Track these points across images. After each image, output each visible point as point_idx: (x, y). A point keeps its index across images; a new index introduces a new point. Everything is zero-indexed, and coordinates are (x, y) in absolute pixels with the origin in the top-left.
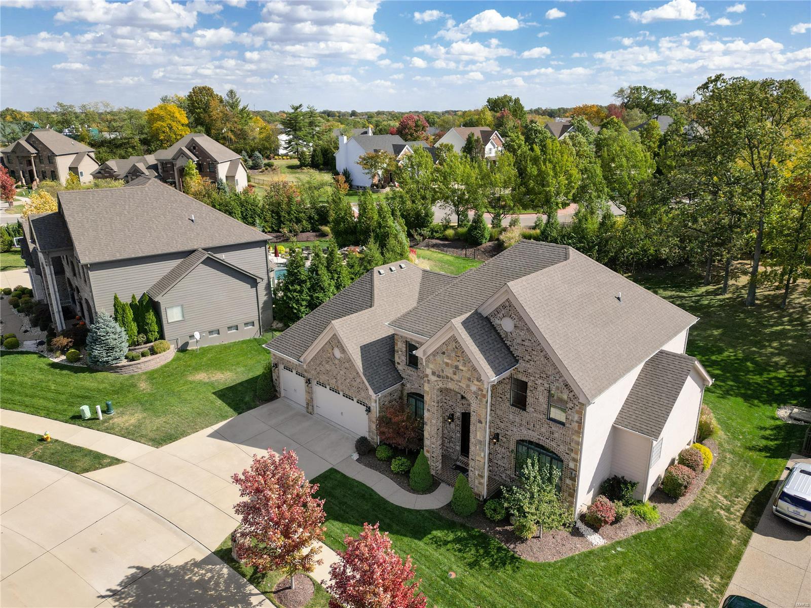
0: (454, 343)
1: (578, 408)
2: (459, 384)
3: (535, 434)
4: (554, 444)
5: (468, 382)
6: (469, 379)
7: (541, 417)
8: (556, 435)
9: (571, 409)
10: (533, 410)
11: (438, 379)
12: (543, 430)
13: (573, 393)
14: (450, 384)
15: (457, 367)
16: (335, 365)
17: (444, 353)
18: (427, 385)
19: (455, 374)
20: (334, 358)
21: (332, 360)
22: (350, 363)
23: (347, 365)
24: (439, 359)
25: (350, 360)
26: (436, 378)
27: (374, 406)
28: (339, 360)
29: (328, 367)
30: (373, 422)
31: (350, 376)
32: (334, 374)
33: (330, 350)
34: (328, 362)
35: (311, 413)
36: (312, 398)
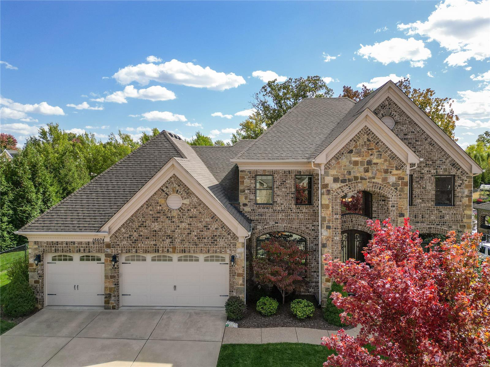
0: (366, 135)
1: (467, 182)
2: (373, 180)
3: (425, 225)
4: (445, 228)
5: (384, 175)
6: (386, 172)
7: (430, 205)
8: (447, 218)
9: (460, 186)
10: (421, 201)
11: (343, 184)
12: (433, 217)
13: (460, 170)
14: (359, 185)
15: (369, 163)
16: (171, 218)
17: (351, 151)
18: (325, 197)
19: (367, 171)
20: (170, 210)
21: (165, 213)
22: (199, 208)
23: (194, 212)
24: (344, 161)
25: (200, 203)
26: (339, 185)
27: (241, 252)
28: (180, 209)
29: (156, 226)
30: (239, 275)
31: (200, 225)
32: (169, 232)
33: (161, 201)
34: (156, 219)
35: (114, 308)
36: (117, 284)
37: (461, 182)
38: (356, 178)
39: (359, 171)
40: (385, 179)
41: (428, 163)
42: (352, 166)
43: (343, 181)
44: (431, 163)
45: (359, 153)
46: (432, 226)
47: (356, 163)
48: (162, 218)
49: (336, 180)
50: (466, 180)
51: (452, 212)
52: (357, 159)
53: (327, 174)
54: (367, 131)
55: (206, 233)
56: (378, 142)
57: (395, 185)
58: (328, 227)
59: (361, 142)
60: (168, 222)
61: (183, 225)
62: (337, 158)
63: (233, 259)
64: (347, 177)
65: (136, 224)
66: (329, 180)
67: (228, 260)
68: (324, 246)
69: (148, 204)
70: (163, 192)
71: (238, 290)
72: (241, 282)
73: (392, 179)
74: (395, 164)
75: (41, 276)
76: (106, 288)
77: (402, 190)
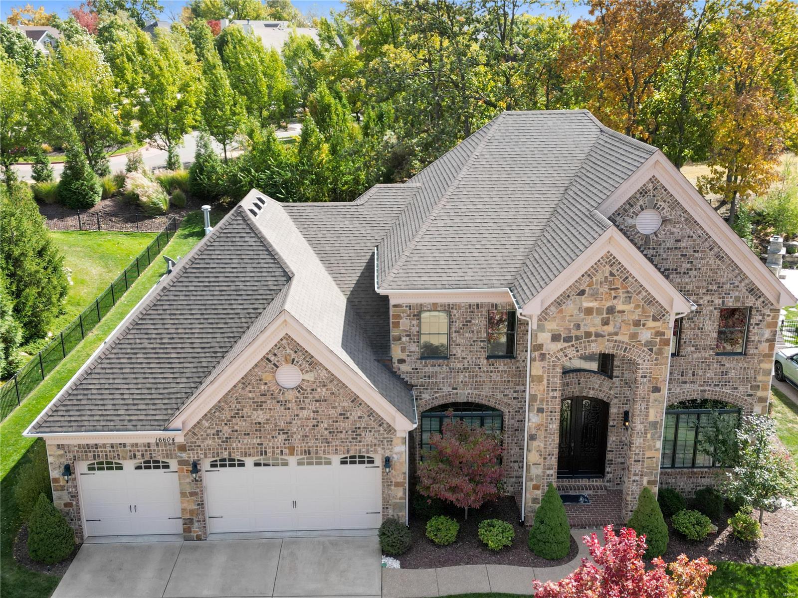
0: (607, 266)
1: (770, 318)
2: (615, 338)
3: (696, 387)
4: (727, 390)
5: (633, 329)
6: (637, 323)
7: (707, 355)
8: (732, 374)
9: (758, 324)
11: (566, 345)
12: (710, 374)
13: (762, 299)
14: (593, 345)
15: (611, 310)
16: (284, 404)
17: (582, 293)
18: (537, 364)
19: (606, 323)
20: (282, 390)
21: (276, 395)
22: (330, 386)
23: (322, 392)
24: (570, 307)
25: (333, 378)
26: (560, 345)
27: (400, 452)
28: (299, 388)
29: (260, 416)
30: (397, 485)
31: (332, 412)
32: (282, 424)
33: (267, 377)
34: (260, 406)
35: (199, 538)
36: (201, 504)
37: (760, 318)
38: (588, 334)
39: (593, 324)
40: (634, 336)
41: (710, 287)
42: (582, 315)
43: (568, 339)
44: (715, 287)
45: (595, 296)
46: (707, 388)
47: (589, 311)
48: (270, 403)
49: (555, 338)
50: (769, 316)
51: (740, 365)
52: (591, 305)
53: (541, 328)
54: (611, 261)
55: (343, 425)
56: (627, 277)
57: (649, 345)
58: (541, 410)
59: (599, 277)
60: (279, 409)
61: (305, 413)
62: (558, 303)
63: (387, 462)
64: (574, 333)
65: (227, 414)
66: (544, 338)
67: (378, 461)
68: (532, 438)
69: (245, 382)
70: (270, 361)
71: (396, 506)
72: (401, 494)
73: (645, 335)
74: (652, 311)
75: (75, 496)
76: (183, 510)
77: (660, 352)
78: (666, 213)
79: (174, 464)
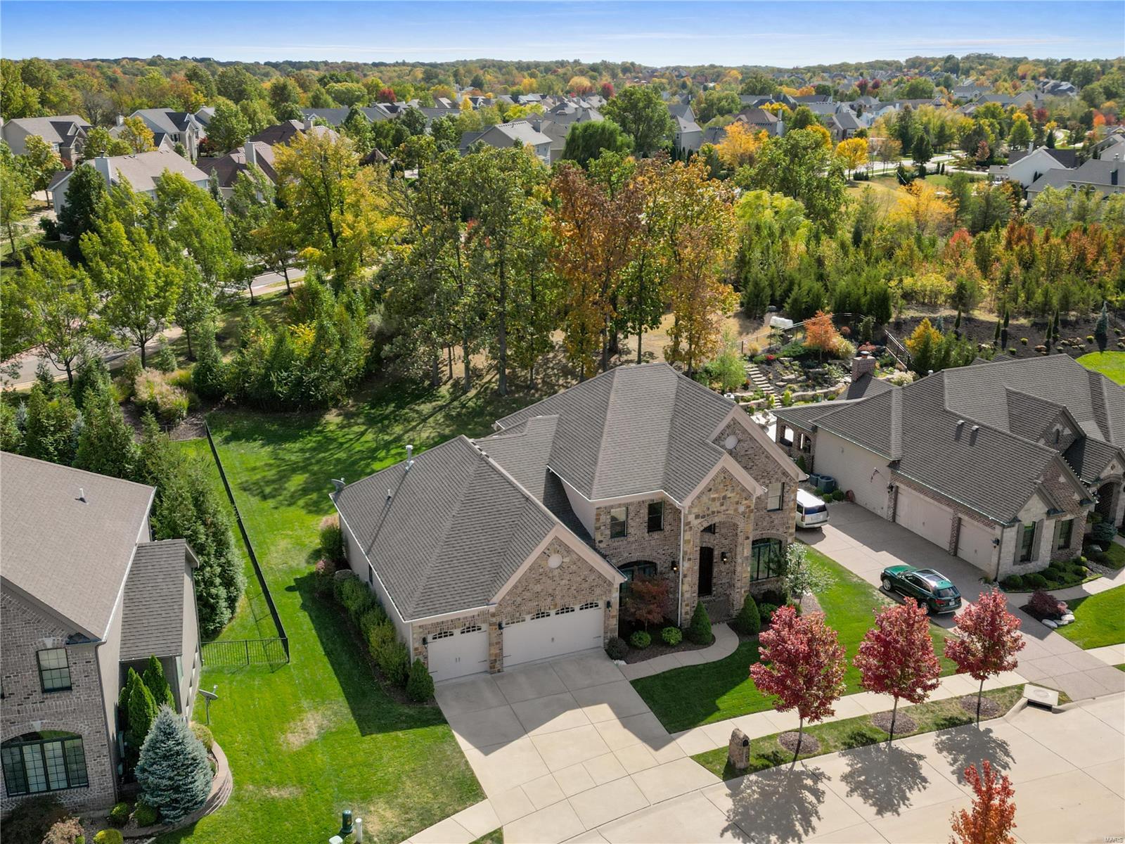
0: (723, 474)
2: (727, 512)
5: (735, 506)
6: (737, 503)
11: (702, 520)
14: (716, 518)
15: (724, 498)
16: (552, 578)
17: (710, 490)
18: (688, 533)
19: (722, 505)
20: (552, 570)
21: (547, 574)
22: (579, 564)
23: (574, 568)
24: (705, 499)
25: (580, 558)
26: (699, 521)
27: (615, 596)
28: (560, 567)
29: (538, 588)
30: (613, 617)
31: (578, 579)
32: (550, 591)
34: (538, 581)
35: (499, 671)
36: (501, 649)
37: (788, 488)
38: (713, 512)
39: (715, 507)
40: (736, 510)
43: (703, 517)
45: (717, 491)
46: (764, 532)
47: (714, 499)
48: (544, 579)
49: (697, 517)
50: (792, 486)
51: (780, 516)
53: (690, 512)
54: (724, 471)
55: (585, 585)
56: (732, 478)
57: (743, 514)
58: (689, 559)
59: (719, 480)
60: (549, 581)
61: (563, 582)
62: (698, 497)
63: (608, 604)
64: (707, 512)
65: (520, 589)
66: (691, 518)
67: (601, 604)
68: (685, 576)
69: (531, 569)
70: (546, 555)
71: (612, 631)
72: (614, 623)
73: (742, 509)
74: (744, 495)
75: (426, 658)
76: (490, 655)
77: (749, 517)
78: (740, 437)
79: (484, 627)
